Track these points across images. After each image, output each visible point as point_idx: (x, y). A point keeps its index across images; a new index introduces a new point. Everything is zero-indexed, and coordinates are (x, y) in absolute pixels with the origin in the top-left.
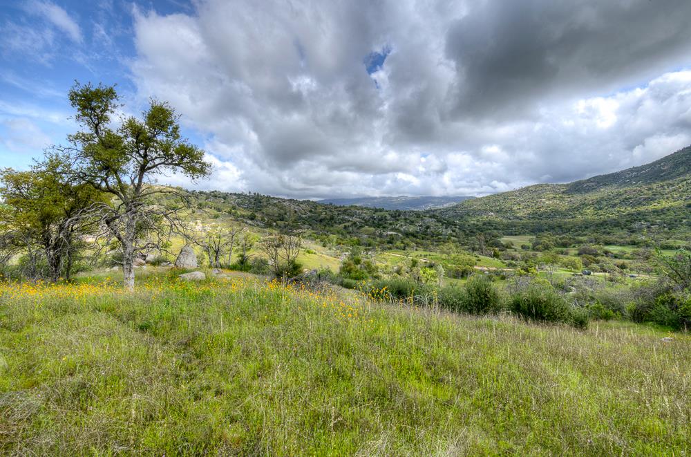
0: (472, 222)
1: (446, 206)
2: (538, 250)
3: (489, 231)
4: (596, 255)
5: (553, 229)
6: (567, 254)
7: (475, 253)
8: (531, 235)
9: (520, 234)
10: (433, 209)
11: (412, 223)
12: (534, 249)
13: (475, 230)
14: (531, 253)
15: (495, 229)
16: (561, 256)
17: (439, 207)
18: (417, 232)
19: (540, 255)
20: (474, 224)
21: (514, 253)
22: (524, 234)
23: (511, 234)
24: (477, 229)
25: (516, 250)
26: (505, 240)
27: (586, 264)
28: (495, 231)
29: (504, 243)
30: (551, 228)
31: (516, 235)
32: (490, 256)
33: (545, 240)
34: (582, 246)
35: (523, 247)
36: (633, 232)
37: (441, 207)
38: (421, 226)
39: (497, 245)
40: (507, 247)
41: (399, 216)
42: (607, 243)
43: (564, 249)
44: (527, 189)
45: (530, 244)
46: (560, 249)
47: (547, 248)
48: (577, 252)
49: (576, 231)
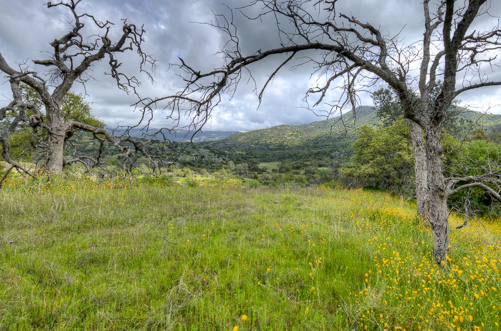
0: (238, 152)
1: (217, 139)
2: (282, 172)
3: (251, 159)
4: (314, 173)
5: (292, 157)
6: (299, 174)
7: (242, 176)
8: (278, 161)
9: (271, 161)
10: (206, 141)
11: (188, 153)
12: (280, 172)
13: (240, 159)
14: (278, 174)
15: (255, 157)
16: (295, 175)
17: (211, 139)
18: (194, 161)
19: (283, 175)
20: (239, 154)
21: (267, 175)
22: (274, 160)
23: (266, 161)
24: (242, 158)
25: (269, 173)
26: (261, 165)
27: (308, 180)
28: (255, 159)
29: (261, 168)
30: (290, 156)
31: (269, 162)
32: (252, 178)
33: (287, 165)
34: (307, 168)
35: (273, 170)
36: (332, 158)
37: (213, 139)
38: (196, 156)
39: (256, 169)
40: (263, 171)
41: (176, 147)
42: (320, 166)
43: (298, 171)
44: (276, 128)
45: (278, 168)
46: (295, 171)
47: (288, 170)
48: (304, 172)
49: (304, 158)
